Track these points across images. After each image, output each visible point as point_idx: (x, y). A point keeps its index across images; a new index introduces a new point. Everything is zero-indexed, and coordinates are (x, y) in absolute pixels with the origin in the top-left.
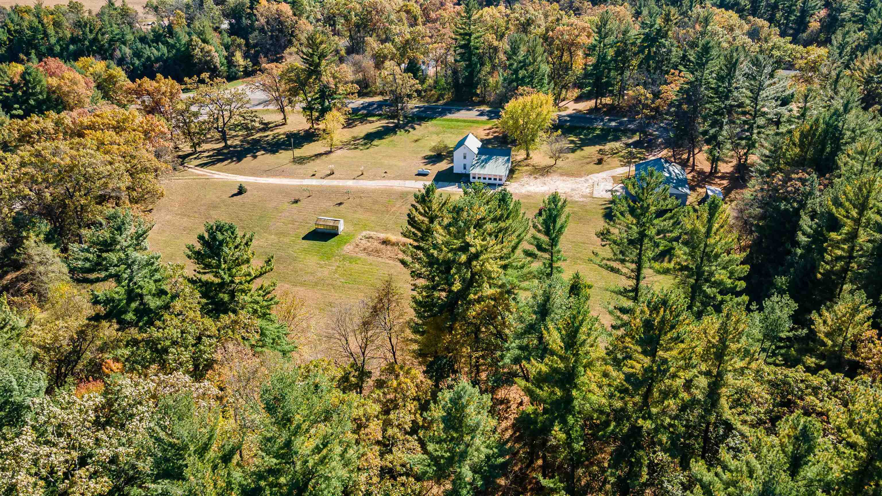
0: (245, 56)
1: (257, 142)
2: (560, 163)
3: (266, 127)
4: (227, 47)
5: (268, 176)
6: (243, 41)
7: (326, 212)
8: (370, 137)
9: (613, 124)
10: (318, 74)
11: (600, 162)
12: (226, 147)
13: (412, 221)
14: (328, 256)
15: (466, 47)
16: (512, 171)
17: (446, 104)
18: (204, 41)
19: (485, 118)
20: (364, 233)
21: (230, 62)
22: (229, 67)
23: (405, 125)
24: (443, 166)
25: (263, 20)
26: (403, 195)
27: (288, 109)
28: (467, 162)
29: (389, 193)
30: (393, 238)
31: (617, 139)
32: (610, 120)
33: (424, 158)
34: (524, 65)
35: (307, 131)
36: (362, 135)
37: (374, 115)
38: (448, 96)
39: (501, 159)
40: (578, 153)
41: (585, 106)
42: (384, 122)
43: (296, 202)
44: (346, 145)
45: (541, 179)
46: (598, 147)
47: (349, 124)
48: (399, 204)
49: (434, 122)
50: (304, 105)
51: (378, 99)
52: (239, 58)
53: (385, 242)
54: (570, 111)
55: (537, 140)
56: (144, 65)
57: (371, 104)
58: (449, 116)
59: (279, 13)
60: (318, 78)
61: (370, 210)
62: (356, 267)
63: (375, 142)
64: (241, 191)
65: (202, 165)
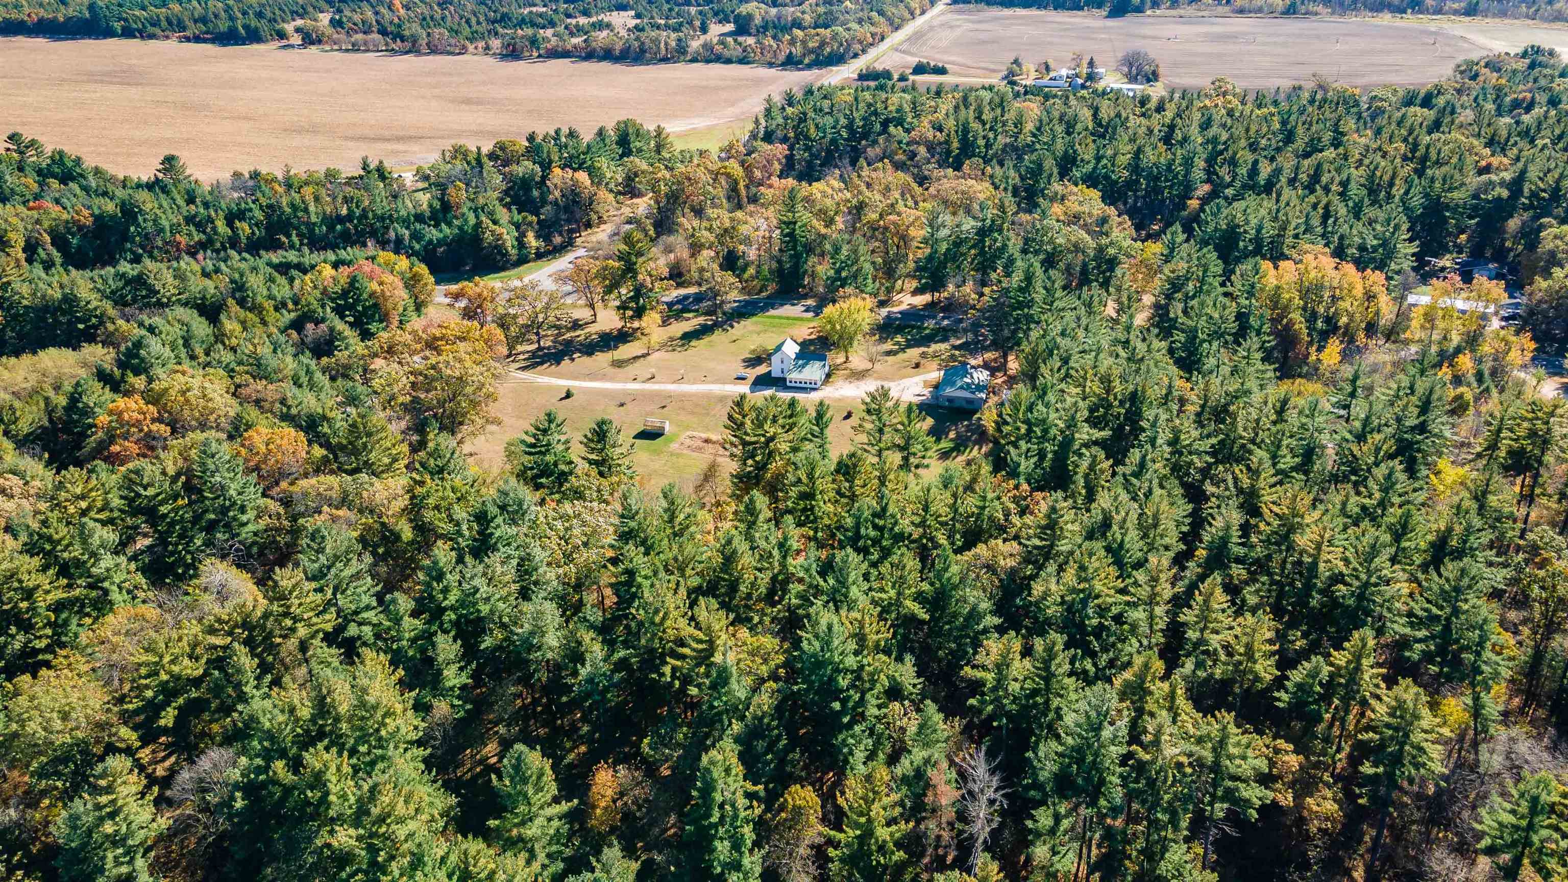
0: (537, 237)
1: (569, 343)
2: (878, 366)
3: (576, 325)
4: (517, 226)
5: (591, 380)
6: (535, 218)
7: (652, 414)
8: (688, 337)
9: (946, 322)
10: (635, 273)
11: (917, 366)
12: (540, 349)
13: (730, 417)
14: (658, 452)
15: (791, 235)
16: (828, 376)
17: (768, 297)
18: (495, 222)
19: (811, 314)
20: (689, 433)
21: (521, 243)
22: (520, 249)
23: (725, 322)
24: (762, 369)
25: (557, 194)
26: (722, 399)
27: (599, 305)
28: (785, 366)
29: (708, 396)
30: (714, 437)
31: (945, 339)
32: (943, 318)
33: (744, 361)
34: (845, 265)
35: (620, 330)
36: (679, 334)
37: (690, 311)
38: (772, 287)
39: (818, 364)
40: (901, 356)
41: (921, 300)
42: (701, 320)
43: (622, 405)
44: (663, 346)
45: (857, 383)
46: (923, 349)
47: (665, 323)
48: (719, 406)
49: (754, 319)
50: (617, 303)
51: (692, 290)
52: (532, 240)
53: (707, 441)
54: (904, 307)
55: (855, 343)
56: (425, 247)
57: (686, 297)
58: (772, 312)
59: (576, 183)
60: (634, 277)
61: (693, 413)
62: (681, 461)
63: (693, 343)
64: (568, 395)
65: (523, 369)
